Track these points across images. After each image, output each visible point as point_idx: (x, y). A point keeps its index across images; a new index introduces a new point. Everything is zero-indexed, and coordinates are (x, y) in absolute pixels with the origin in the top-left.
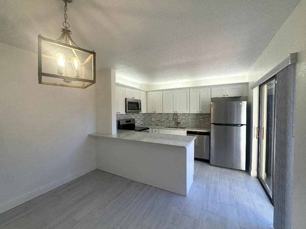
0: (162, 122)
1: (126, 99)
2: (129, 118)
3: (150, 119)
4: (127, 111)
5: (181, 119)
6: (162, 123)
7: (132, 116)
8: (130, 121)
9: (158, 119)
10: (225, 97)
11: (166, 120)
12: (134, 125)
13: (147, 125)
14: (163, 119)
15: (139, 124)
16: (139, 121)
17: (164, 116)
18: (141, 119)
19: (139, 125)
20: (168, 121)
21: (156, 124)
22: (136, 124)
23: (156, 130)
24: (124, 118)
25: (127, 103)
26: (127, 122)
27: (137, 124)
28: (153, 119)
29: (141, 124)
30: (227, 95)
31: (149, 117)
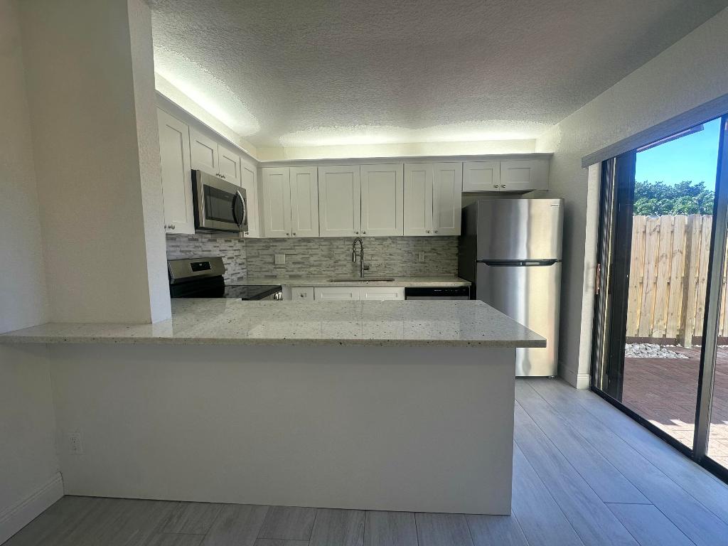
0: (313, 266)
1: (194, 173)
2: (200, 253)
3: (270, 260)
4: (204, 223)
5: (372, 255)
6: (312, 269)
7: (210, 246)
8: (206, 266)
9: (298, 258)
10: (497, 190)
11: (323, 259)
12: (220, 279)
13: (258, 278)
14: (315, 258)
15: (235, 278)
16: (233, 264)
17: (316, 247)
18: (239, 261)
19: (233, 280)
20: (331, 262)
21: (291, 273)
22: (225, 276)
23: (303, 291)
24: (183, 255)
25: (201, 192)
26: (196, 267)
27: (228, 278)
28: (281, 259)
29: (239, 276)
30: (503, 186)
31: (265, 252)
